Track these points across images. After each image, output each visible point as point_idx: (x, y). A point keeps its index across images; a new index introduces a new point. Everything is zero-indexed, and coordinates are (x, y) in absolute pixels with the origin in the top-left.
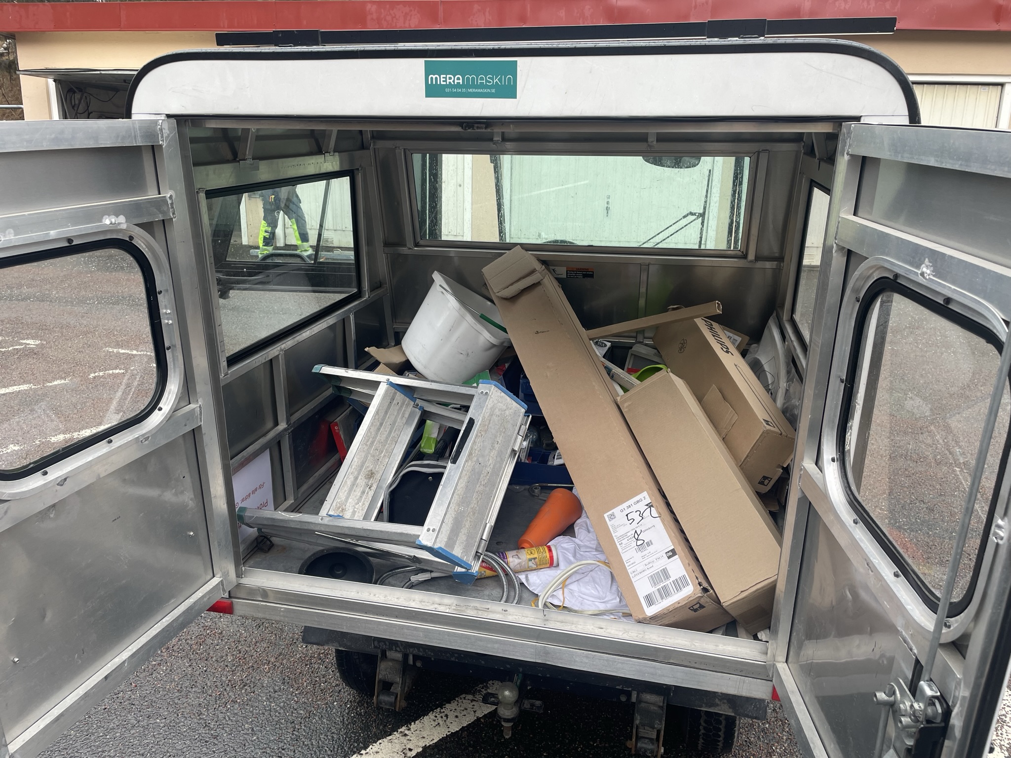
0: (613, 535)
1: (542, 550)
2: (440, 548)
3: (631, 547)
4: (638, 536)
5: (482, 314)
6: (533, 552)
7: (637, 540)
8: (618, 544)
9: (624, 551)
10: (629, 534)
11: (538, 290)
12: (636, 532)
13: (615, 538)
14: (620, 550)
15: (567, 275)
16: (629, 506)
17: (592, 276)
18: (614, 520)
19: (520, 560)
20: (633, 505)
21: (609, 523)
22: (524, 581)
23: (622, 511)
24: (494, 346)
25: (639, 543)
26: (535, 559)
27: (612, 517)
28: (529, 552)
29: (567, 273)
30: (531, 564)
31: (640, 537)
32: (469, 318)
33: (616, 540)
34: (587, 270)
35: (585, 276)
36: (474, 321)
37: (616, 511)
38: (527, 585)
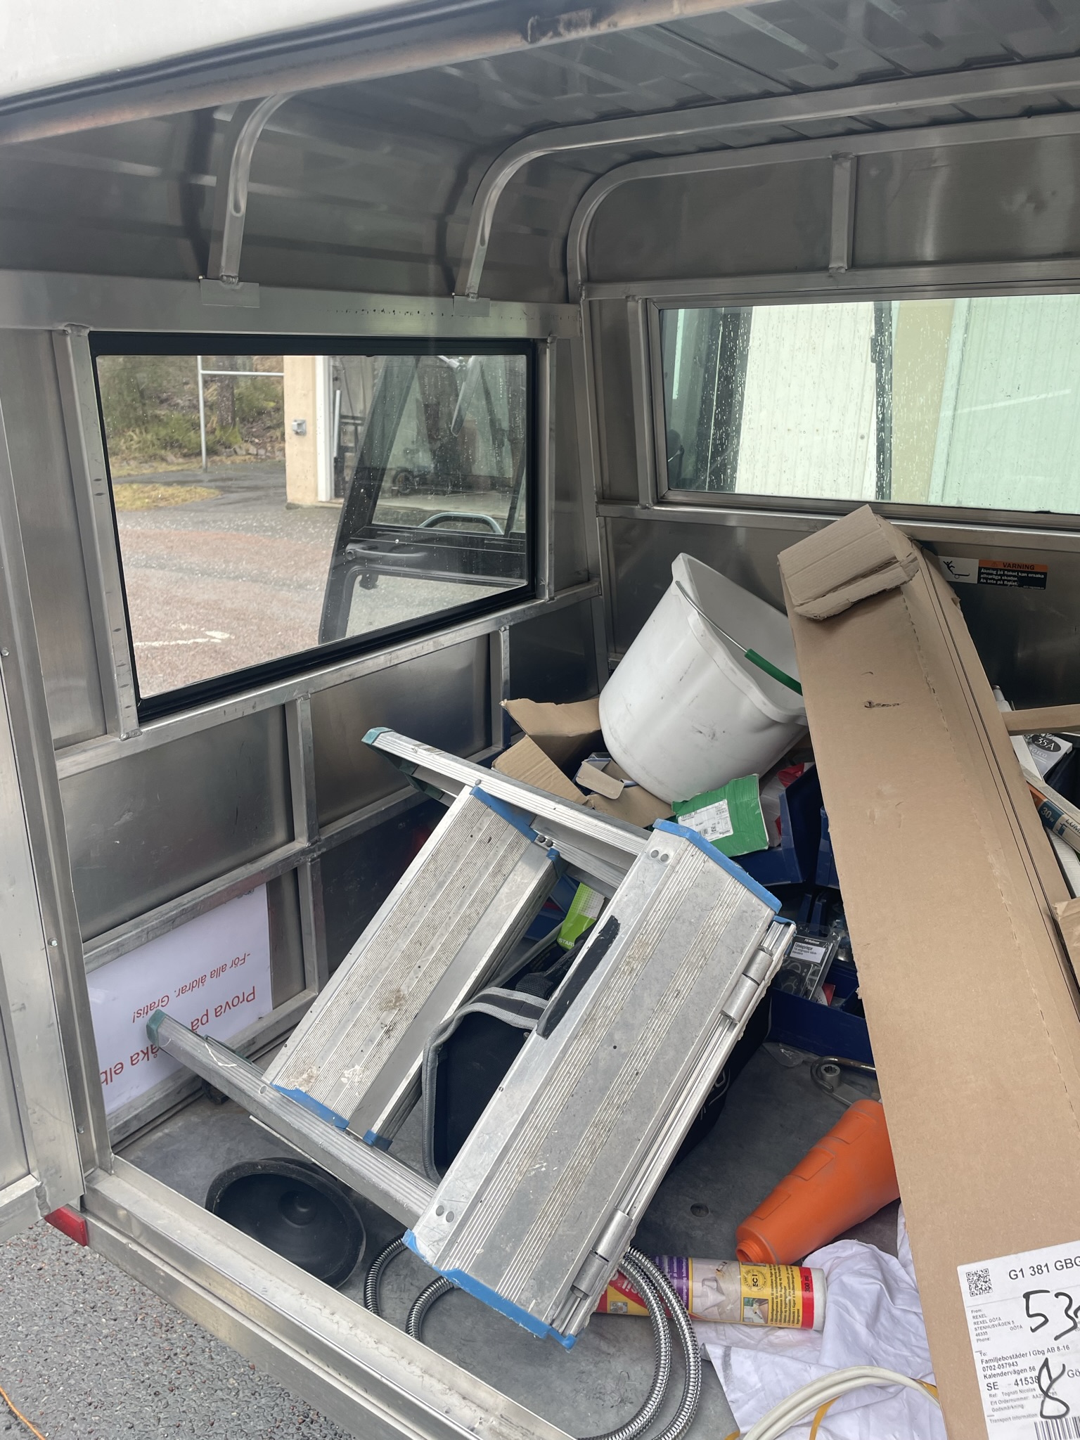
0: (975, 1346)
1: (785, 1283)
2: (458, 1273)
3: (1019, 1412)
4: (1053, 1381)
5: (751, 651)
6: (760, 1282)
7: (1046, 1394)
8: (983, 1384)
9: (997, 1415)
10: (1023, 1363)
11: (894, 605)
12: (1046, 1364)
13: (977, 1357)
14: (987, 1409)
15: (979, 578)
16: (1039, 1268)
17: (1041, 583)
18: (985, 1296)
19: (723, 1298)
20: (1051, 1267)
21: (969, 1301)
22: (717, 1364)
23: (1013, 1275)
24: (773, 723)
25: (1052, 1408)
26: (762, 1302)
27: (981, 1283)
28: (750, 1278)
29: (980, 573)
30: (748, 1312)
31: (1058, 1389)
32: (721, 657)
33: (979, 1367)
34: (1030, 568)
35: (1023, 582)
36: (731, 665)
37: (998, 1267)
38: (722, 1380)
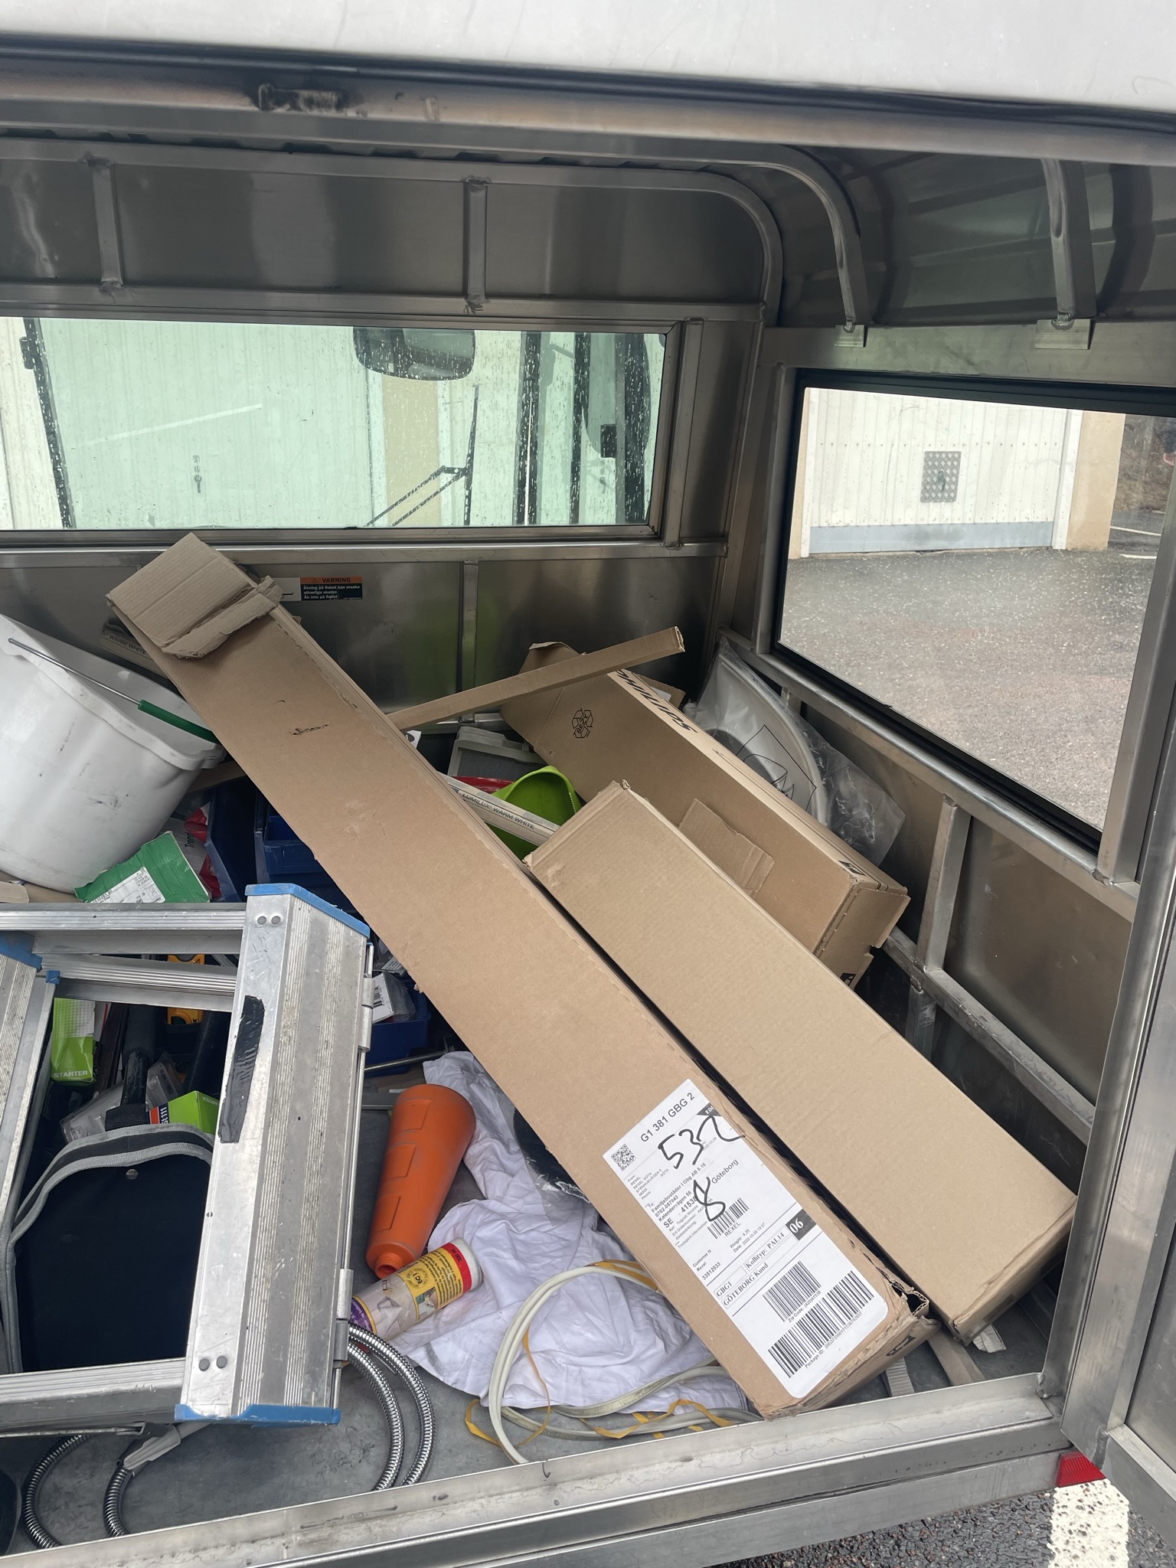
0: (643, 1203)
1: (441, 1265)
2: (253, 1409)
3: (695, 1228)
4: (706, 1193)
5: (144, 702)
6: (423, 1278)
7: (706, 1204)
8: (661, 1225)
9: (682, 1240)
10: (680, 1194)
12: (696, 1184)
13: (648, 1210)
14: (672, 1240)
15: (303, 596)
16: (660, 1122)
17: (358, 593)
18: (632, 1165)
19: (400, 1309)
20: (667, 1117)
21: (622, 1175)
22: (425, 1364)
23: (645, 1138)
24: (180, 772)
25: (714, 1211)
26: (430, 1292)
27: (625, 1157)
28: (412, 1279)
29: (303, 591)
30: (423, 1308)
31: (712, 1196)
32: (111, 714)
33: (652, 1216)
34: (346, 581)
35: (344, 594)
36: (125, 720)
37: (631, 1139)
38: (435, 1374)
